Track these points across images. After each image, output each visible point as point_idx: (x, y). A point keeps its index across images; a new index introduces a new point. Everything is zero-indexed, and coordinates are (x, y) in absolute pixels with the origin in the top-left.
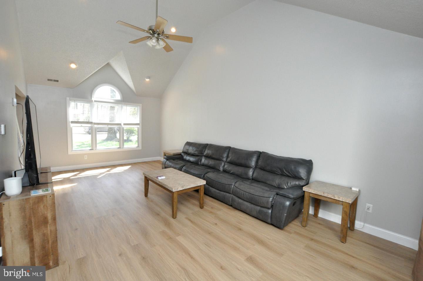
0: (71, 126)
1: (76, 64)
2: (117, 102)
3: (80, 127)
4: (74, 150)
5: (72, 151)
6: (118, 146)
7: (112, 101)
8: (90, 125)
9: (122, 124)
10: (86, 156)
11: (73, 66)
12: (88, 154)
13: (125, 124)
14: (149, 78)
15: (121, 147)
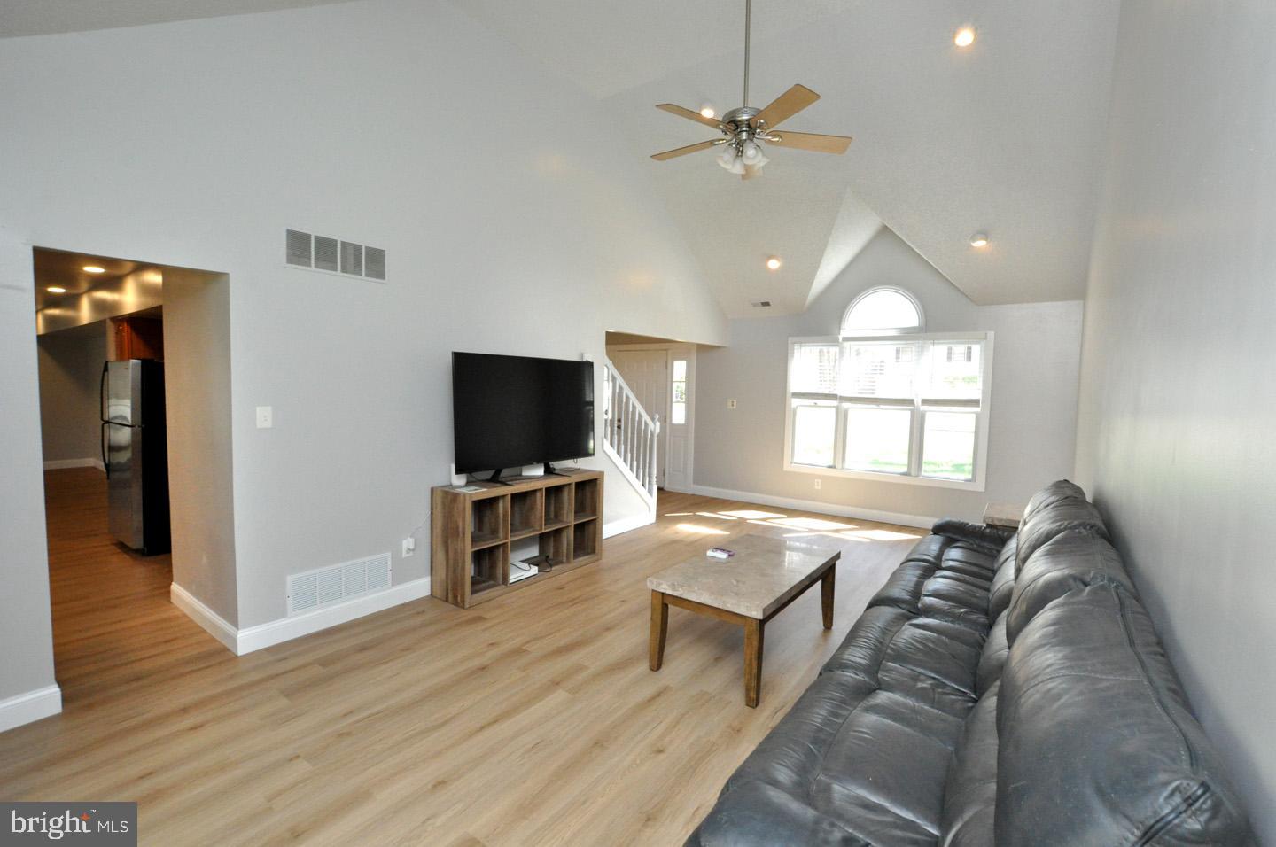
0: (793, 405)
1: (778, 260)
2: (908, 335)
3: (810, 406)
4: (795, 461)
5: (792, 463)
6: (905, 469)
7: (893, 333)
8: (835, 403)
9: (918, 402)
10: (820, 481)
11: (774, 264)
12: (824, 478)
13: (925, 402)
14: (984, 234)
15: (913, 473)
